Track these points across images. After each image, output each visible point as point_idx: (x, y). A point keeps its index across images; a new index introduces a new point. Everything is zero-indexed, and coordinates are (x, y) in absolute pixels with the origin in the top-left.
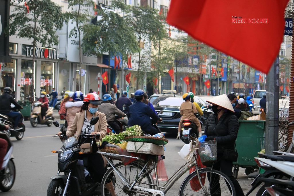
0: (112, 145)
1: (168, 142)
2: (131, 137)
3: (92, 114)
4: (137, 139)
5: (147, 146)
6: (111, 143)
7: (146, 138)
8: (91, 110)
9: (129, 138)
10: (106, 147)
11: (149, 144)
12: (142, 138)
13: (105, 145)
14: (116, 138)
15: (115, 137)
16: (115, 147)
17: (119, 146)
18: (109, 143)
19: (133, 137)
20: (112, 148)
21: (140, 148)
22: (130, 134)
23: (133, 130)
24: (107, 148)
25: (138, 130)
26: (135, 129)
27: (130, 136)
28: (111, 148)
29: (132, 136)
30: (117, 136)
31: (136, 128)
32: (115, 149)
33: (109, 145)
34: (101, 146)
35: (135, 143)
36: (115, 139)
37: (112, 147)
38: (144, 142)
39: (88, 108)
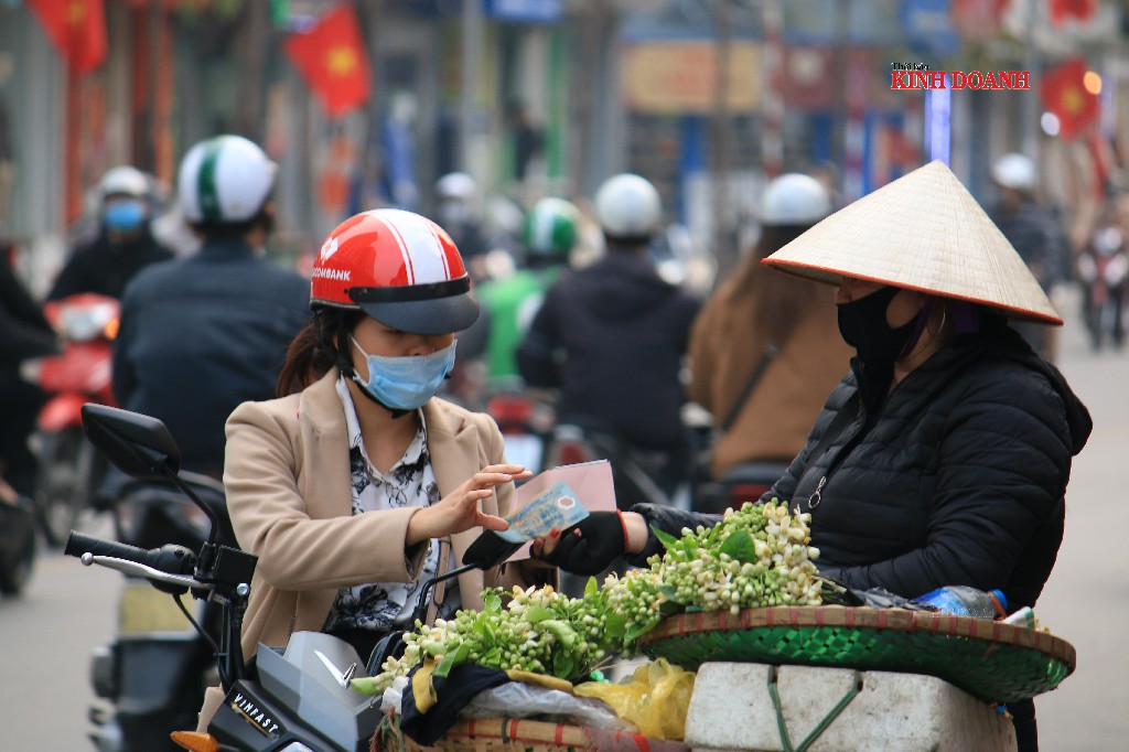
0: (540, 700)
1: (1071, 670)
2: (731, 623)
3: (397, 413)
4: (792, 635)
5: (898, 699)
6: (530, 683)
7: (880, 630)
8: (386, 382)
9: (707, 624)
10: (472, 722)
11: (915, 680)
12: (848, 628)
13: (468, 699)
14: (569, 636)
15: (553, 623)
16: (565, 719)
17: (613, 712)
18: (506, 680)
19: (757, 617)
20: (547, 731)
21: (825, 724)
22: (726, 589)
23: (741, 551)
24: (494, 728)
25: (789, 550)
26: (760, 547)
27: (722, 610)
28: (528, 729)
29: (745, 604)
30: (562, 613)
31: (772, 529)
32: (571, 735)
33: (513, 696)
34: (432, 709)
35: (773, 679)
36: (558, 645)
37: (540, 717)
38: (860, 664)
39: (357, 361)
